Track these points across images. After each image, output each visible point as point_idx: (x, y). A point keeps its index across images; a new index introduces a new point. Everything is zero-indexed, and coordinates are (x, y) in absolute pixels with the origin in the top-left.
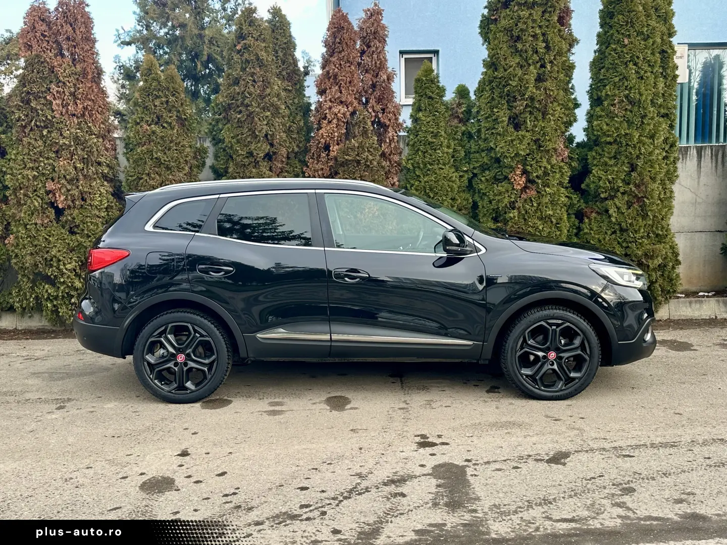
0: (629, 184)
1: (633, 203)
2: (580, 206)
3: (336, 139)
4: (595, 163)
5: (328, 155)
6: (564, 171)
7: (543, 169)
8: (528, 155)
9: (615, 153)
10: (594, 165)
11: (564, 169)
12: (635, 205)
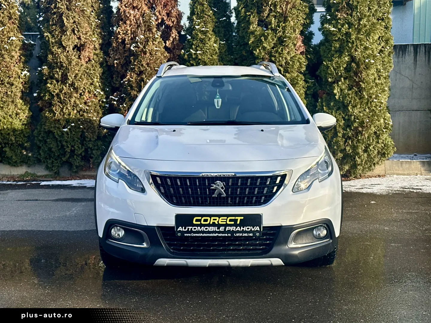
0: (350, 71)
1: (352, 86)
2: (315, 88)
3: (129, 35)
4: (325, 55)
5: (124, 47)
6: (301, 61)
7: (284, 59)
8: (273, 48)
9: (340, 48)
10: (325, 57)
11: (301, 59)
12: (354, 88)
